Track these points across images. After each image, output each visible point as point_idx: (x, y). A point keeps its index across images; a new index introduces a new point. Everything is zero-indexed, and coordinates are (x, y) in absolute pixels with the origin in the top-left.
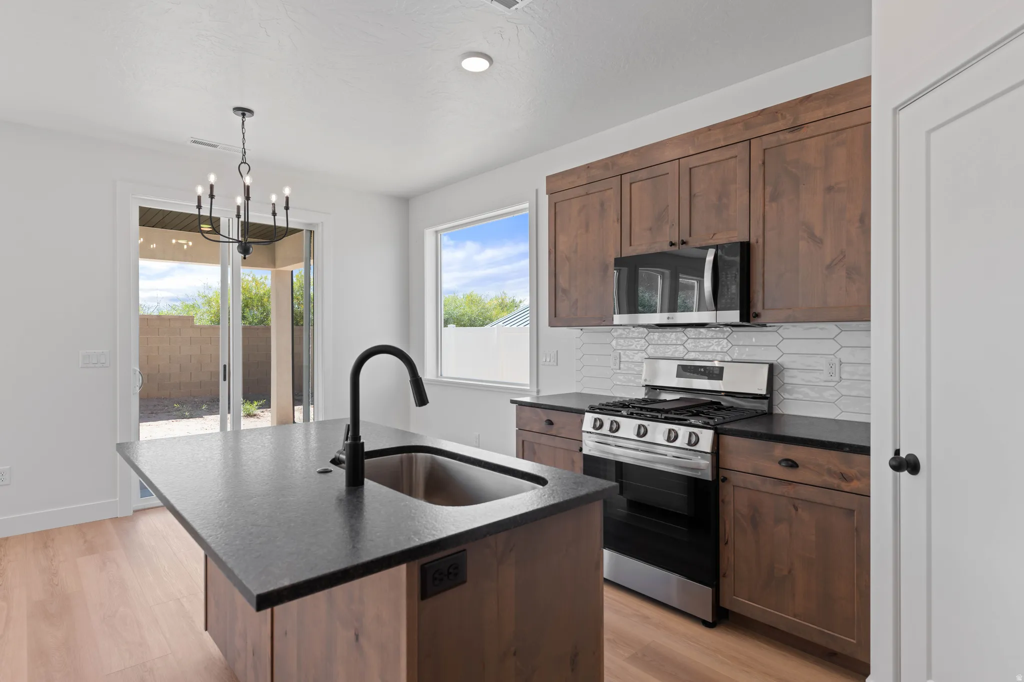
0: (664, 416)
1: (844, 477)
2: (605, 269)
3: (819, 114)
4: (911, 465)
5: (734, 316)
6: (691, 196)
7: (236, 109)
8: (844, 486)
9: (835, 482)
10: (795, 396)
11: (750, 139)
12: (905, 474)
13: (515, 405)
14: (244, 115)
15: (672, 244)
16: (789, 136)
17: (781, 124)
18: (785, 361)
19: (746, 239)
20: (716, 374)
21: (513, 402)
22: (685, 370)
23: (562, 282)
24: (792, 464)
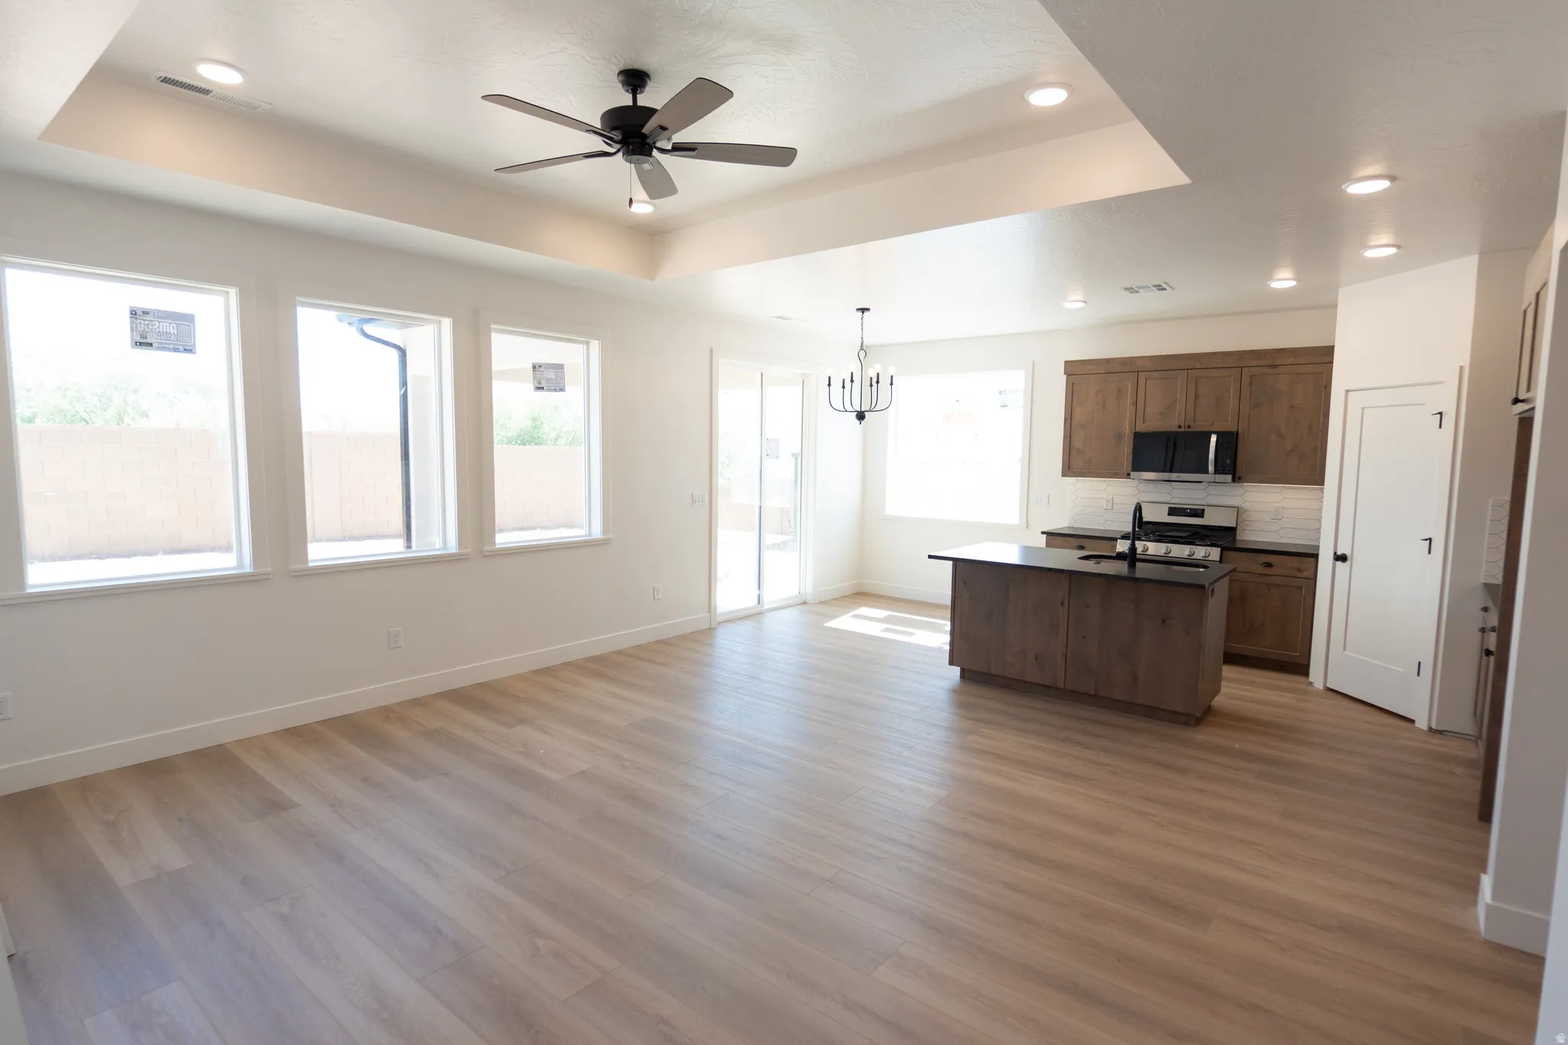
0: (1183, 540)
1: (1299, 570)
2: (1119, 437)
3: (1289, 361)
4: (1343, 558)
5: (1229, 478)
6: (1197, 396)
7: (858, 310)
8: (1299, 575)
9: (1294, 573)
10: (1249, 528)
11: (1242, 367)
12: (1339, 563)
13: (1045, 536)
14: (863, 312)
15: (1180, 427)
16: (1268, 370)
17: (1263, 362)
18: (1245, 506)
19: (1233, 429)
20: (1199, 513)
21: (1043, 533)
22: (1172, 511)
23: (1078, 443)
24: (1269, 565)
